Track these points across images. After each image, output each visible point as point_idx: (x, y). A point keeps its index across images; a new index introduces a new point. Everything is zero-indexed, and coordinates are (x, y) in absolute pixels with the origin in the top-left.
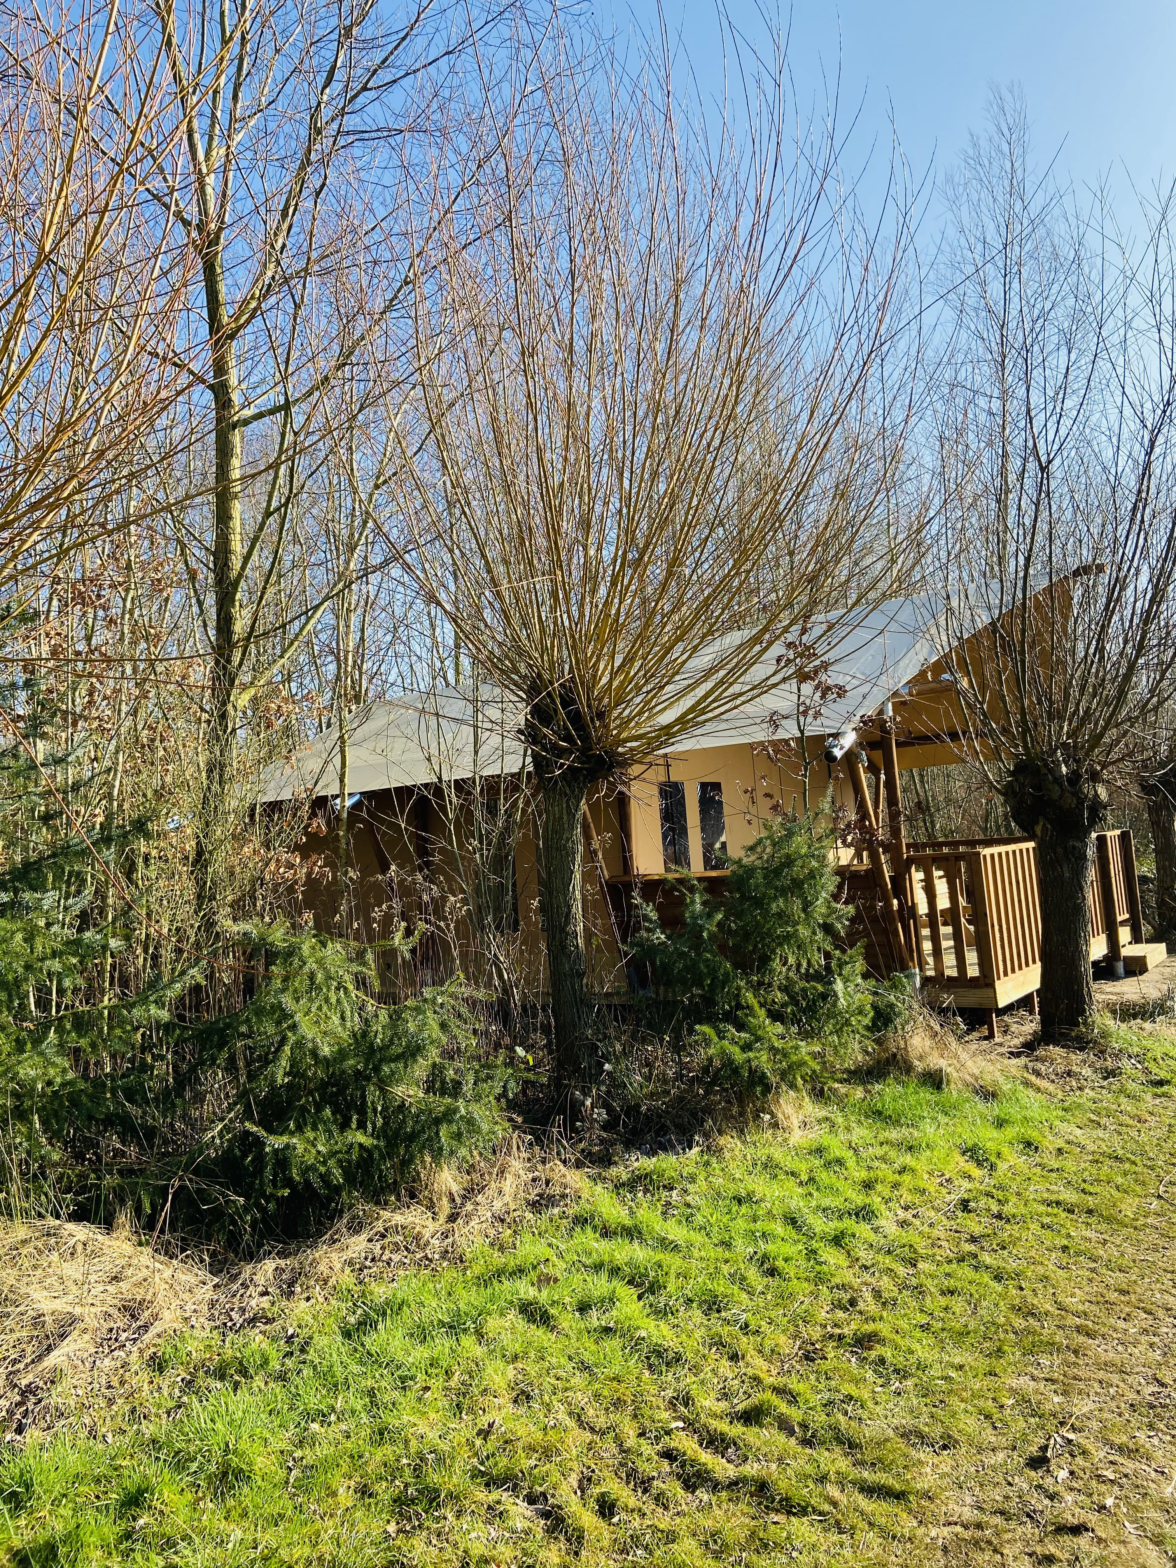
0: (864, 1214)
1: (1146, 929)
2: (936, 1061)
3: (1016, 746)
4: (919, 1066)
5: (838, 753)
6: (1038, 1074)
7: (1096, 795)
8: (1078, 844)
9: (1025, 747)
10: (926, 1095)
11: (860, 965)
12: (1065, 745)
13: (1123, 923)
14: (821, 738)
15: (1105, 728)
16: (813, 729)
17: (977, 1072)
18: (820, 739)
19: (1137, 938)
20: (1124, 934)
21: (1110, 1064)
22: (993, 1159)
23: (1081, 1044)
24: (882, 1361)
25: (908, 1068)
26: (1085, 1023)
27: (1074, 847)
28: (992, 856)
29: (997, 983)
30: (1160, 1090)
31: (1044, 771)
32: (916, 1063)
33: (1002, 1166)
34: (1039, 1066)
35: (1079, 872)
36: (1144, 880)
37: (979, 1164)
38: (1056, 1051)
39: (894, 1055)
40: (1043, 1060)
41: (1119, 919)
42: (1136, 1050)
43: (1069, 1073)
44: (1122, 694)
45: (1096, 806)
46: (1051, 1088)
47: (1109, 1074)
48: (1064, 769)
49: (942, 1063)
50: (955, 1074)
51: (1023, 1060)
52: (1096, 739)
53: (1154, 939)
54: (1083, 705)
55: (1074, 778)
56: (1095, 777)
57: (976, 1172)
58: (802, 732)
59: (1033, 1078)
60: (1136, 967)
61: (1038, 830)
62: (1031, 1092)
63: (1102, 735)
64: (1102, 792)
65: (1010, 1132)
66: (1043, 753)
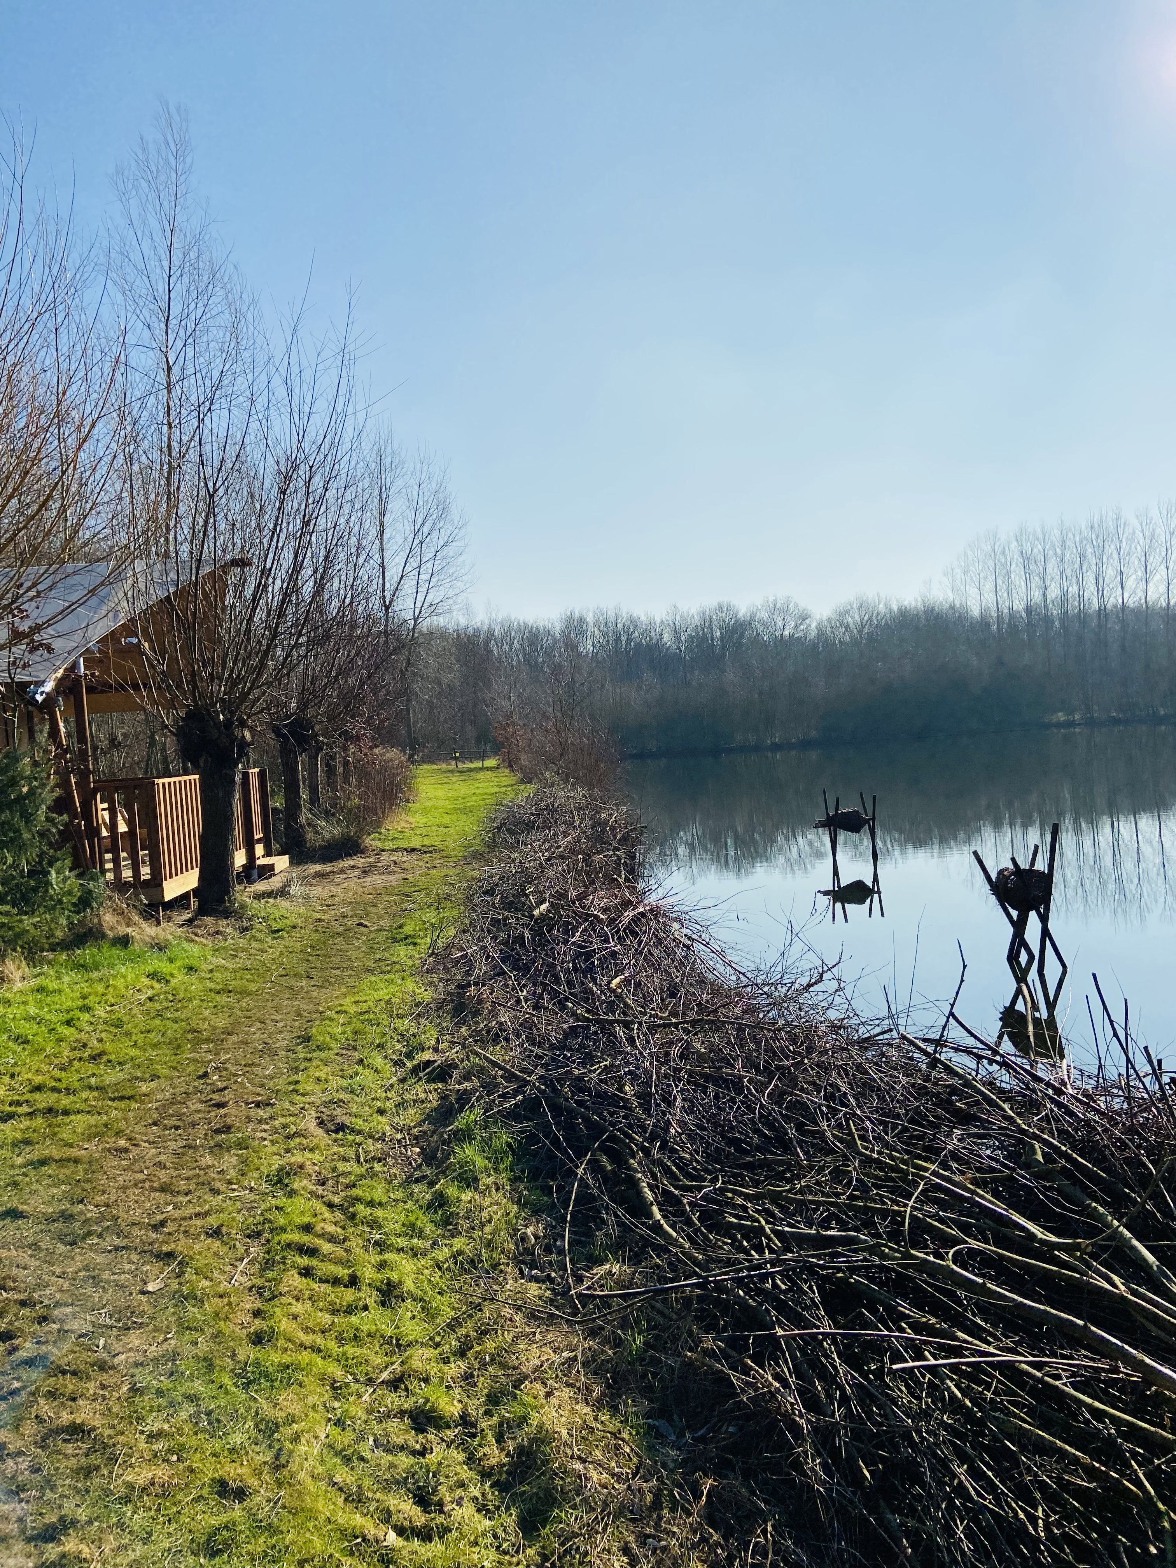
0: (86, 1009)
1: (275, 846)
2: (123, 930)
3: (187, 699)
4: (111, 934)
5: (39, 698)
6: (196, 935)
7: (243, 737)
8: (229, 772)
9: (194, 700)
10: (117, 951)
11: (68, 862)
12: (223, 700)
13: (259, 841)
14: (27, 684)
15: (250, 689)
16: (22, 677)
17: (154, 935)
18: (25, 685)
19: (268, 853)
20: (259, 849)
21: (245, 924)
22: (168, 978)
23: (227, 914)
24: (109, 1061)
25: (104, 936)
26: (229, 900)
27: (226, 774)
28: (164, 784)
29: (164, 883)
30: (277, 935)
31: (207, 718)
32: (109, 932)
33: (174, 982)
34: (197, 930)
35: (230, 794)
36: (275, 811)
37: (158, 981)
38: (209, 920)
39: (91, 929)
40: (199, 927)
41: (256, 837)
42: (263, 914)
43: (217, 933)
44: (262, 665)
45: (243, 745)
46: (205, 941)
47: (245, 929)
48: (221, 717)
49: (129, 930)
50: (138, 937)
51: (185, 928)
52: (244, 696)
53: (280, 854)
54: (236, 671)
55: (228, 724)
56: (243, 724)
57: (157, 985)
58: (12, 679)
59: (193, 937)
60: (267, 871)
61: (202, 762)
62: (192, 945)
63: (248, 693)
64: (247, 734)
65: (179, 963)
66: (207, 704)
